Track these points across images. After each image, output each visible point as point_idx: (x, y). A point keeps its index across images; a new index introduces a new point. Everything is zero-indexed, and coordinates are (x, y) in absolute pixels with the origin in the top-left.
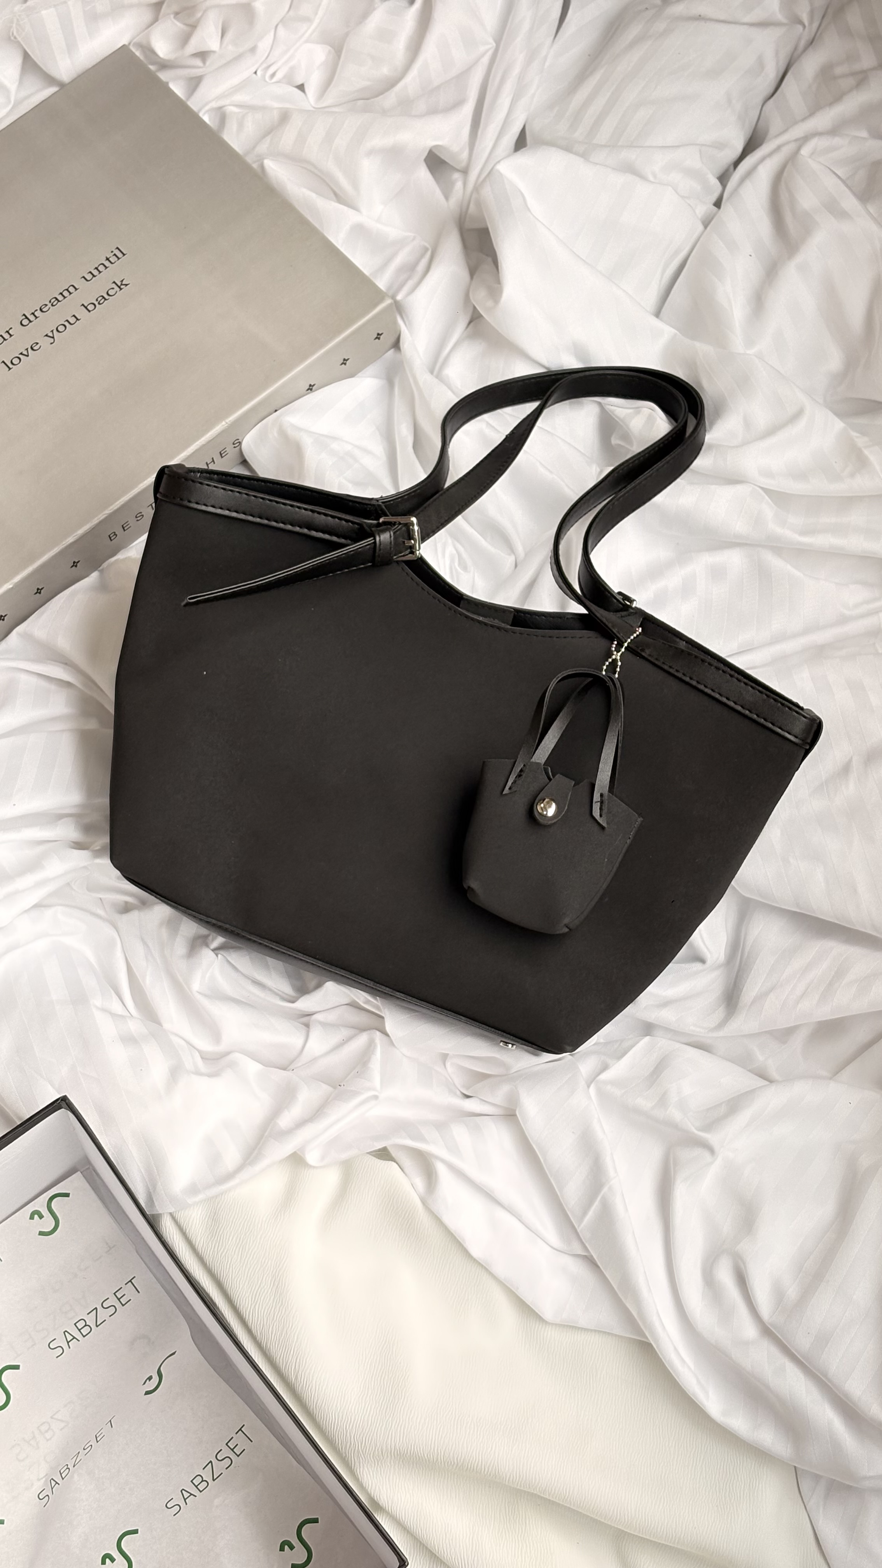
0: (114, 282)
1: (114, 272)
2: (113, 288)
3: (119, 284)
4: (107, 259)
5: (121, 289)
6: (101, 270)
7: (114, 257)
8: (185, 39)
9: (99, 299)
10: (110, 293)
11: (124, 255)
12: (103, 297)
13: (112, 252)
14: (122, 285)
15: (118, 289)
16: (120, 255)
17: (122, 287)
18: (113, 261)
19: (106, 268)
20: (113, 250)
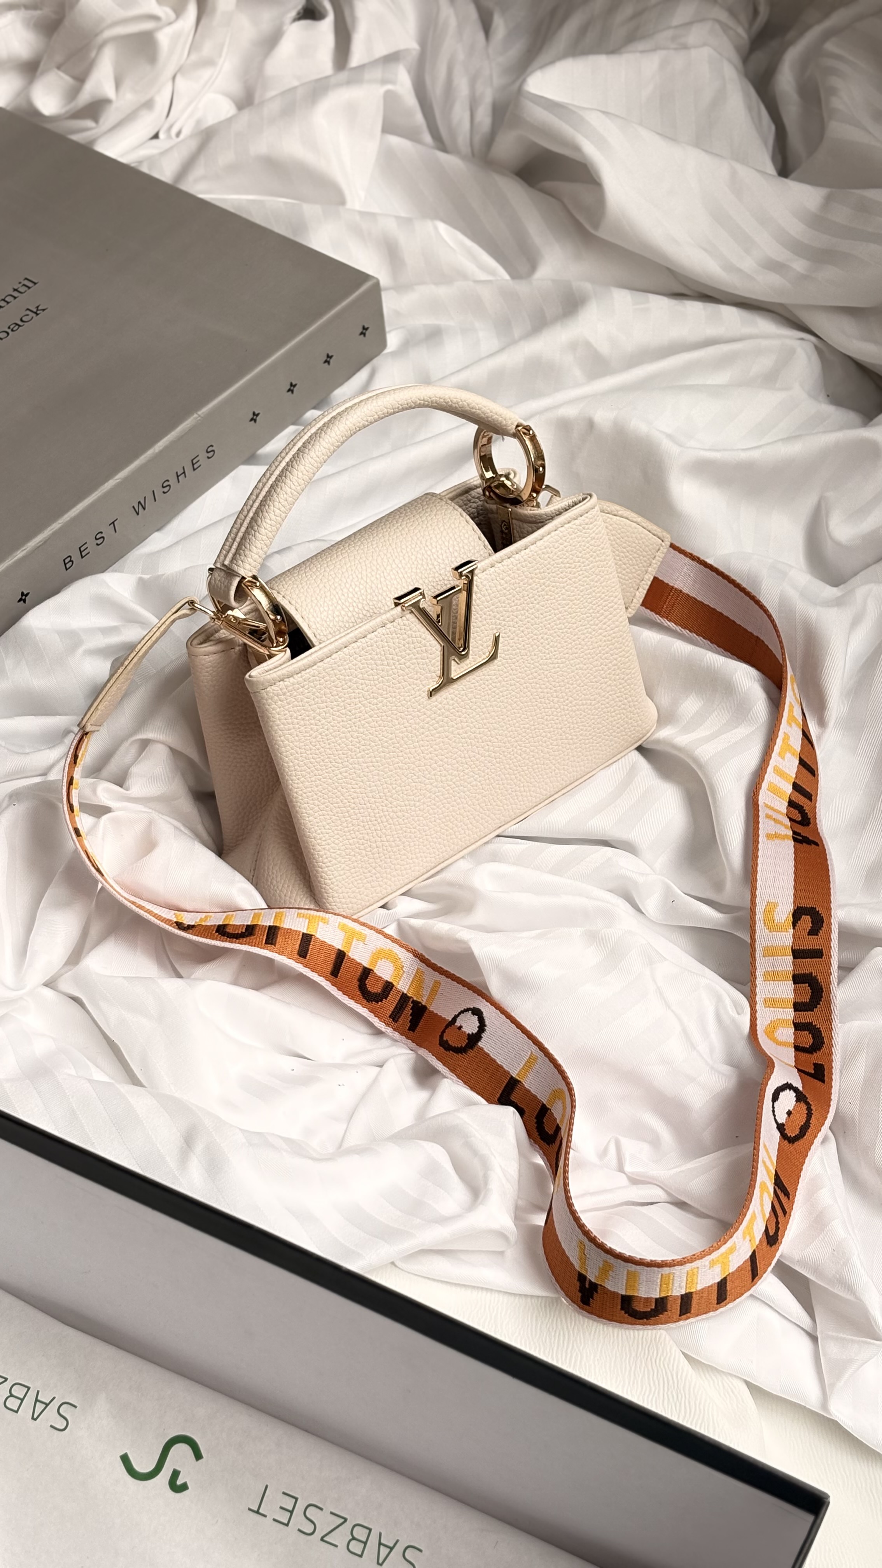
0: (28, 309)
1: (28, 300)
2: (27, 315)
3: (35, 310)
4: (15, 290)
5: (37, 314)
6: (9, 301)
7: (24, 287)
8: (73, 93)
9: (12, 327)
10: (24, 319)
11: (35, 284)
12: (17, 324)
13: (20, 283)
14: (37, 310)
15: (34, 315)
16: (30, 284)
17: (38, 312)
18: (23, 291)
19: (15, 298)
20: (21, 280)
